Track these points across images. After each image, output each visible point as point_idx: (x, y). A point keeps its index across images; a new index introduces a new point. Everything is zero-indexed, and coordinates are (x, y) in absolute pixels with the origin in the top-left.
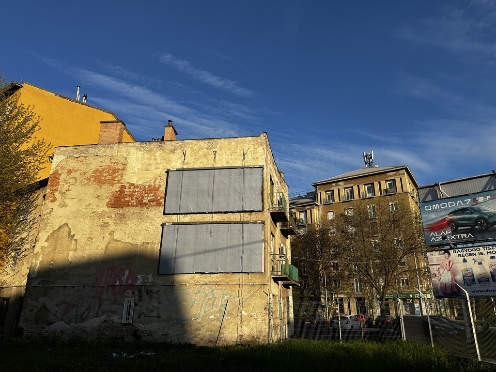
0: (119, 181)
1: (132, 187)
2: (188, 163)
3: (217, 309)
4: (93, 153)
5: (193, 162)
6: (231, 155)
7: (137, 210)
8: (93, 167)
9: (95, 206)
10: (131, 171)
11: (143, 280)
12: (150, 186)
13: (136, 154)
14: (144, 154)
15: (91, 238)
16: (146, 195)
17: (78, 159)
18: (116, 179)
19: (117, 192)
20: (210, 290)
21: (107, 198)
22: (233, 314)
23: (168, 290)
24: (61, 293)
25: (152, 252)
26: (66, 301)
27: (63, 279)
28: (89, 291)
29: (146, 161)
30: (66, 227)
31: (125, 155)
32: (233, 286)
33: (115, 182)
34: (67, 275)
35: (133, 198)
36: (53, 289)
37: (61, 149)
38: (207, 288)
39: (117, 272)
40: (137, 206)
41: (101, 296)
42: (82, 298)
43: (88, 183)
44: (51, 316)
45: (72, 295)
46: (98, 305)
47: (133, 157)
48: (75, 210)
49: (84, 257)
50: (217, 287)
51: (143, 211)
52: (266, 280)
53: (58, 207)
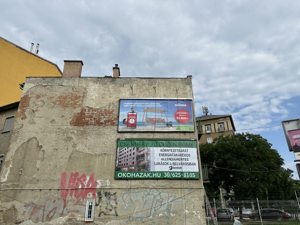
0: (80, 105)
1: (91, 110)
3: (165, 209)
4: (58, 84)
5: (138, 94)
6: (167, 90)
7: (96, 128)
8: (58, 93)
9: (60, 124)
10: (90, 98)
11: (102, 184)
12: (105, 110)
13: (94, 86)
14: (100, 86)
15: (57, 149)
16: (103, 117)
17: (46, 87)
18: (78, 104)
19: (78, 113)
20: (158, 193)
21: (70, 118)
22: (178, 212)
23: (123, 192)
24: (30, 195)
25: (109, 161)
26: (34, 203)
27: (31, 184)
28: (55, 194)
29: (102, 92)
30: (35, 139)
31: (84, 86)
32: (176, 189)
33: (76, 106)
34: (35, 180)
35: (92, 118)
36: (22, 192)
37: (31, 79)
38: (155, 191)
39: (79, 177)
40: (95, 125)
41: (65, 198)
42: (48, 200)
43: (54, 105)
44: (20, 216)
45: (39, 197)
46: (63, 206)
47: (91, 88)
48: (42, 127)
49: (50, 165)
50: (163, 190)
51: (100, 129)
52: (201, 185)
53: (28, 124)
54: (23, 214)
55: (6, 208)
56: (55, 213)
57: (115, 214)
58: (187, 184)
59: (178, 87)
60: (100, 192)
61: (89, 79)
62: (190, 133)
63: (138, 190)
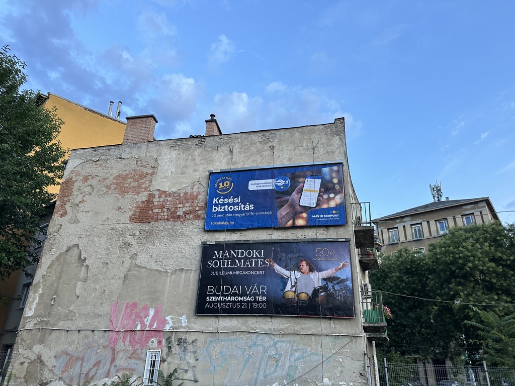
0: (146, 188)
1: (163, 196)
2: (236, 163)
3: (284, 373)
4: (116, 156)
5: (242, 161)
6: (294, 149)
7: (169, 225)
8: (115, 172)
9: (114, 222)
10: (163, 176)
11: (174, 324)
12: (186, 194)
13: (170, 154)
14: (179, 154)
15: (107, 264)
16: (181, 205)
17: (97, 163)
18: (143, 186)
19: (143, 202)
20: (272, 343)
21: (131, 210)
22: (309, 382)
23: (209, 340)
24: (63, 339)
25: (187, 283)
26: (68, 352)
27: (66, 320)
28: (100, 338)
29: (182, 162)
30: (76, 248)
31: (155, 156)
32: (307, 337)
33: (141, 190)
34: (72, 314)
35: (164, 209)
36: (53, 334)
37: (78, 152)
38: (266, 338)
39: (138, 311)
40: (168, 220)
41: (115, 346)
42: (89, 348)
43: (107, 191)
44: (47, 373)
45: (76, 342)
46: (110, 359)
47: (165, 157)
48: (88, 227)
49: (95, 289)
50: (282, 337)
51: (176, 227)
52: (359, 329)
53: (68, 224)
54: (51, 371)
55: (30, 359)
56: (97, 370)
57: (193, 379)
58: (330, 327)
59: (317, 141)
60: (170, 337)
61: (162, 143)
62: (338, 228)
63: (236, 335)
